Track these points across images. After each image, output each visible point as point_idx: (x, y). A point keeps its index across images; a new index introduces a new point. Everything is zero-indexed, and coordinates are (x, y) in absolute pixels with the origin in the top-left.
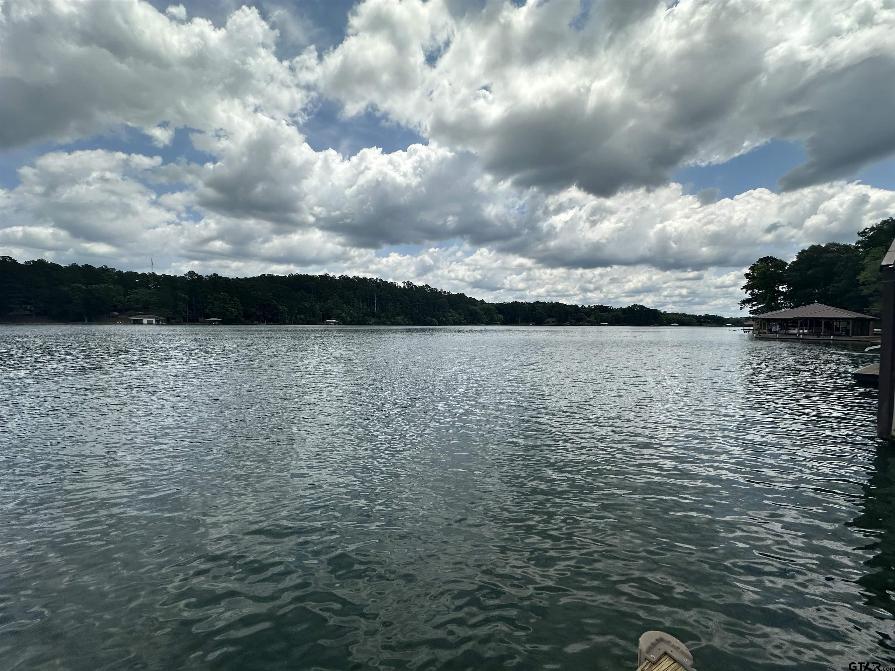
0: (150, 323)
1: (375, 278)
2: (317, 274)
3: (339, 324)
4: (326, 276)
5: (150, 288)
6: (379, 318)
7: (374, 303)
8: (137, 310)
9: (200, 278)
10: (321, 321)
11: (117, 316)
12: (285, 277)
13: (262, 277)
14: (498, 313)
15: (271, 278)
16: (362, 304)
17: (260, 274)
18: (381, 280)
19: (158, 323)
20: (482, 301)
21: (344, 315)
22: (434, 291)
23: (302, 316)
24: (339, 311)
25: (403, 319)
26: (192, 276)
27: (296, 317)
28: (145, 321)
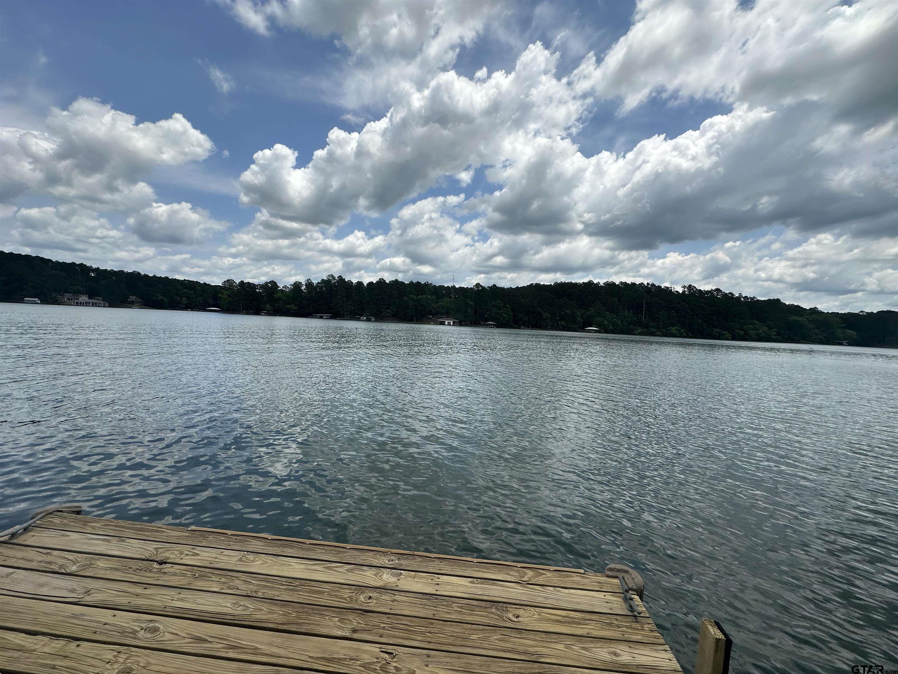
0: (449, 324)
1: (645, 283)
2: (581, 281)
3: (600, 332)
4: (590, 283)
5: (451, 297)
6: (647, 327)
7: (642, 312)
8: (443, 314)
9: (483, 288)
10: (582, 328)
11: (431, 318)
12: (551, 285)
13: (531, 287)
14: (845, 328)
15: (538, 286)
16: (627, 312)
17: (529, 284)
18: (653, 285)
19: (454, 325)
20: (814, 311)
21: (606, 322)
22: (729, 298)
23: (563, 323)
24: (600, 319)
25: (678, 330)
26: (478, 288)
27: (557, 323)
28: (446, 323)
